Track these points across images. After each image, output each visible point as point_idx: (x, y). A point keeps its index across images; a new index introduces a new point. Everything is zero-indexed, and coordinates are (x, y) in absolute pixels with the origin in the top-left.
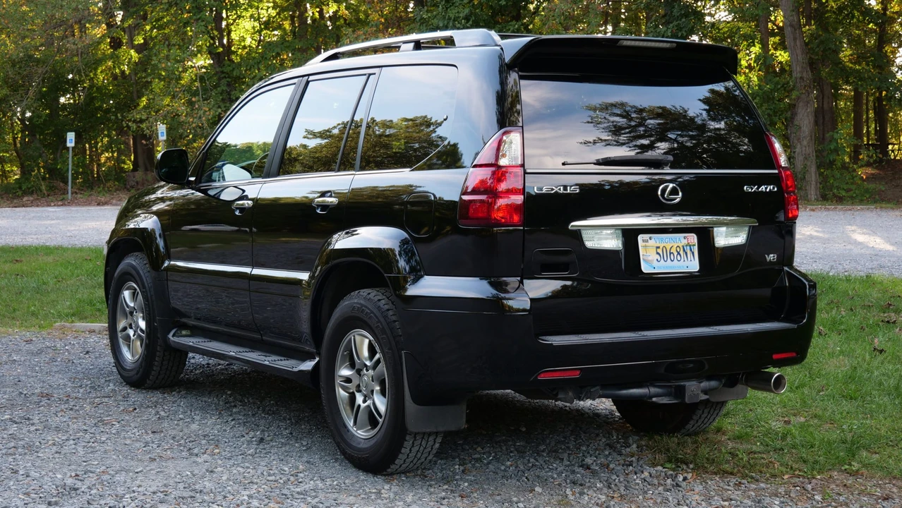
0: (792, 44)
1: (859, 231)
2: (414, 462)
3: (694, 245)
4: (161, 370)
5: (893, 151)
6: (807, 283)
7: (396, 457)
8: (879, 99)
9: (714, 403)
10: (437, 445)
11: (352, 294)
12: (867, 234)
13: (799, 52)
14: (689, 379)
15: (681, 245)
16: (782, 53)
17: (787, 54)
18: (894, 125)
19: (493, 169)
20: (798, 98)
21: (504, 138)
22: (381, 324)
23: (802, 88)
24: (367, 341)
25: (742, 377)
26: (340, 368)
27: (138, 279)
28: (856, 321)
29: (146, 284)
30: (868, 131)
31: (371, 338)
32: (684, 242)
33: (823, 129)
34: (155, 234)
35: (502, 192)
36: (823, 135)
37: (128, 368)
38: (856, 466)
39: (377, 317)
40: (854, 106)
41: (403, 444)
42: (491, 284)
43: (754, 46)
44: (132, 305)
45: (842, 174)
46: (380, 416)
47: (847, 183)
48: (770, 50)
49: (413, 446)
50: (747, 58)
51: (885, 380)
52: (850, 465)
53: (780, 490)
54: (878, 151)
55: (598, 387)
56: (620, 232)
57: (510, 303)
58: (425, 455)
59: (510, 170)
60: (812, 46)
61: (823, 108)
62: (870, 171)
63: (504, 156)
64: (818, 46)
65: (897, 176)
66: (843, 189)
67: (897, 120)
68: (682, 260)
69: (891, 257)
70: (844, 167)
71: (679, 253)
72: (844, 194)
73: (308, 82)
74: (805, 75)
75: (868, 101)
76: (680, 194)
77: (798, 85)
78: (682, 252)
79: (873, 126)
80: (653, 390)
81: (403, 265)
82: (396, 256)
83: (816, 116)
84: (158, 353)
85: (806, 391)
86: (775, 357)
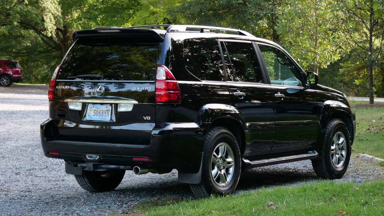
3: (109, 110)
32: (106, 109)
56: (82, 104)
68: (104, 116)
71: (103, 113)
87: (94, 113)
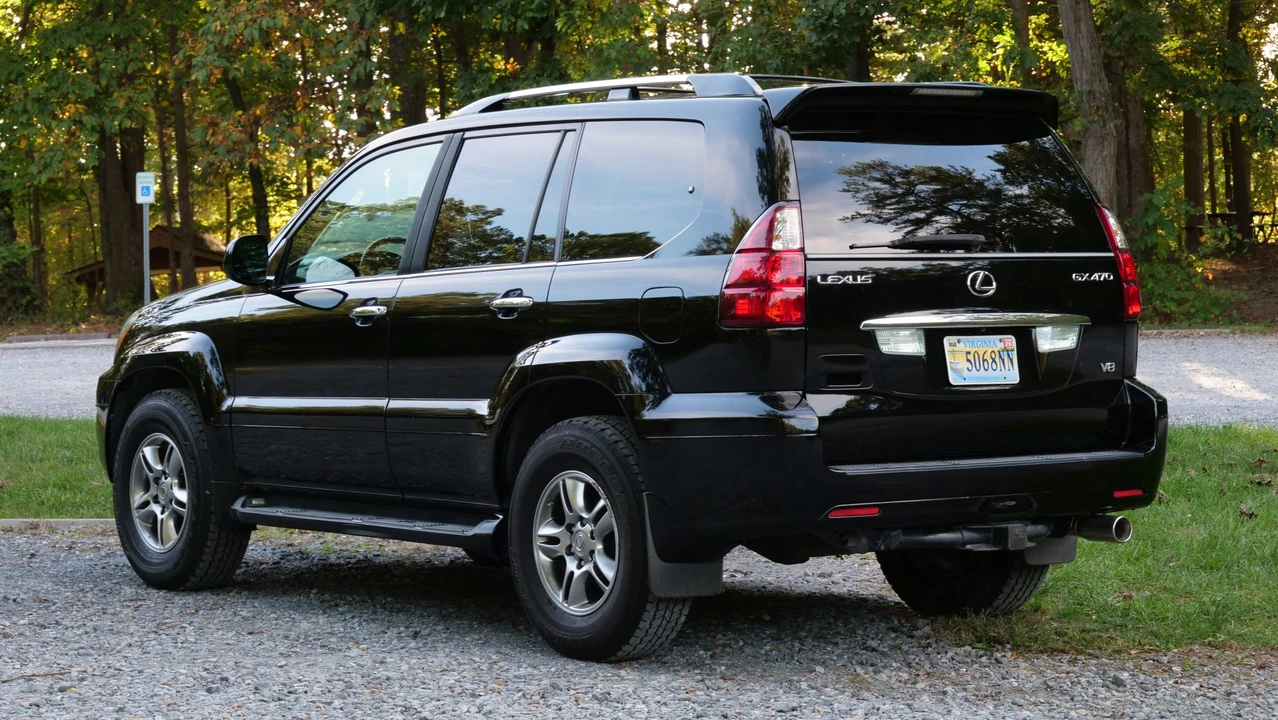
0: (1073, 30)
1: (1205, 370)
2: (653, 642)
3: (1012, 350)
4: (213, 560)
5: (1261, 228)
6: (1154, 400)
7: (631, 634)
8: (1235, 129)
9: (1031, 566)
10: (683, 619)
11: (560, 424)
12: (1219, 375)
13: (1085, 43)
14: (1011, 520)
15: (996, 350)
16: (1054, 45)
17: (1063, 47)
18: (1263, 175)
19: (764, 254)
20: (1086, 130)
21: (778, 215)
22: (608, 460)
23: (1093, 111)
24: (581, 486)
25: (1073, 526)
26: (540, 526)
27: (174, 427)
28: (1212, 482)
29: (190, 434)
30: (1212, 189)
31: (591, 480)
32: (1001, 346)
33: (1129, 185)
34: (203, 360)
35: (776, 284)
36: (1130, 199)
37: (155, 561)
38: (1222, 637)
39: (601, 452)
40: (1185, 139)
41: (642, 615)
42: (764, 399)
43: (1002, 32)
44: (159, 467)
45: (1169, 272)
46: (606, 582)
47: (1179, 289)
48: (1032, 40)
49: (654, 619)
50: (990, 56)
51: (1257, 548)
52: (1214, 636)
53: (1128, 665)
54: (1235, 227)
55: (899, 531)
56: (922, 333)
57: (792, 422)
58: (666, 633)
59: (784, 255)
60: (1109, 32)
61: (1127, 145)
62: (1221, 265)
63: (778, 237)
64: (1120, 33)
65: (1270, 275)
66: (1172, 299)
67: (1267, 166)
68: (999, 369)
69: (1262, 409)
70: (1172, 259)
71: (994, 360)
72: (1173, 308)
73: (463, 140)
74: (1096, 86)
75: (1210, 130)
76: (994, 284)
77: (1085, 105)
78: (997, 360)
79: (1222, 179)
80: (967, 535)
81: (638, 383)
82: (625, 369)
83: (1118, 162)
84: (211, 535)
85: (1149, 561)
86: (1117, 494)
87: (968, 360)
